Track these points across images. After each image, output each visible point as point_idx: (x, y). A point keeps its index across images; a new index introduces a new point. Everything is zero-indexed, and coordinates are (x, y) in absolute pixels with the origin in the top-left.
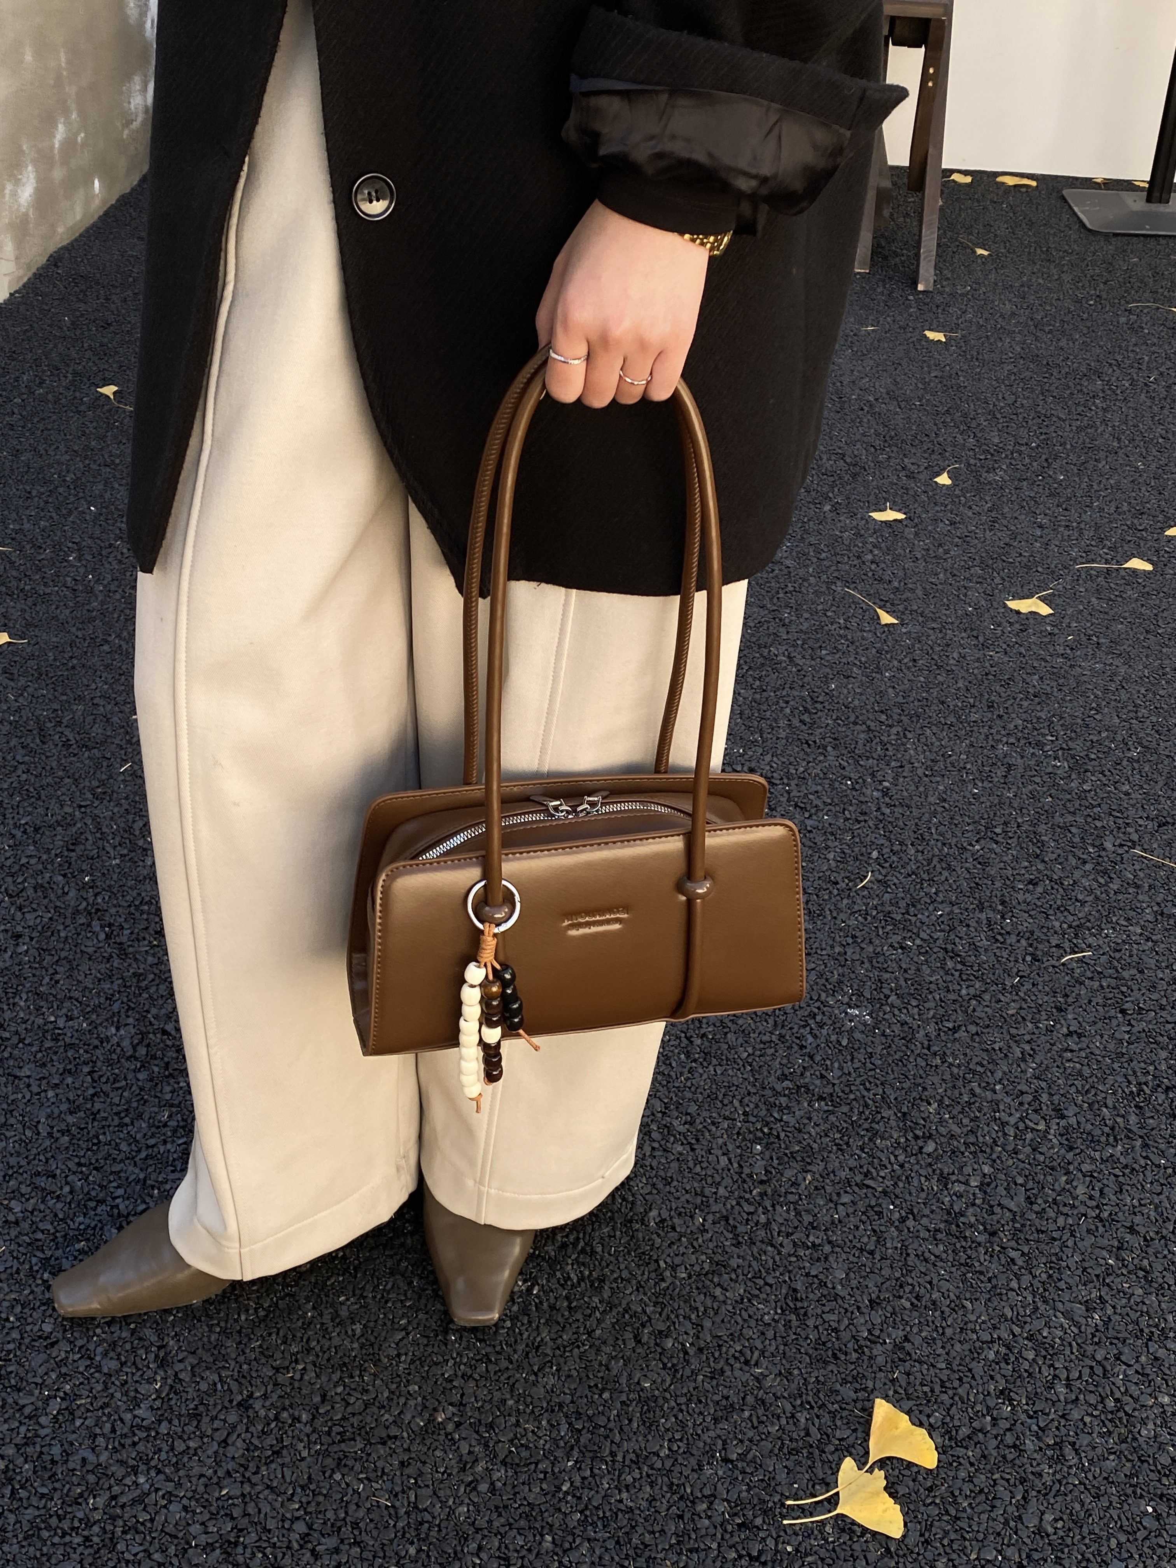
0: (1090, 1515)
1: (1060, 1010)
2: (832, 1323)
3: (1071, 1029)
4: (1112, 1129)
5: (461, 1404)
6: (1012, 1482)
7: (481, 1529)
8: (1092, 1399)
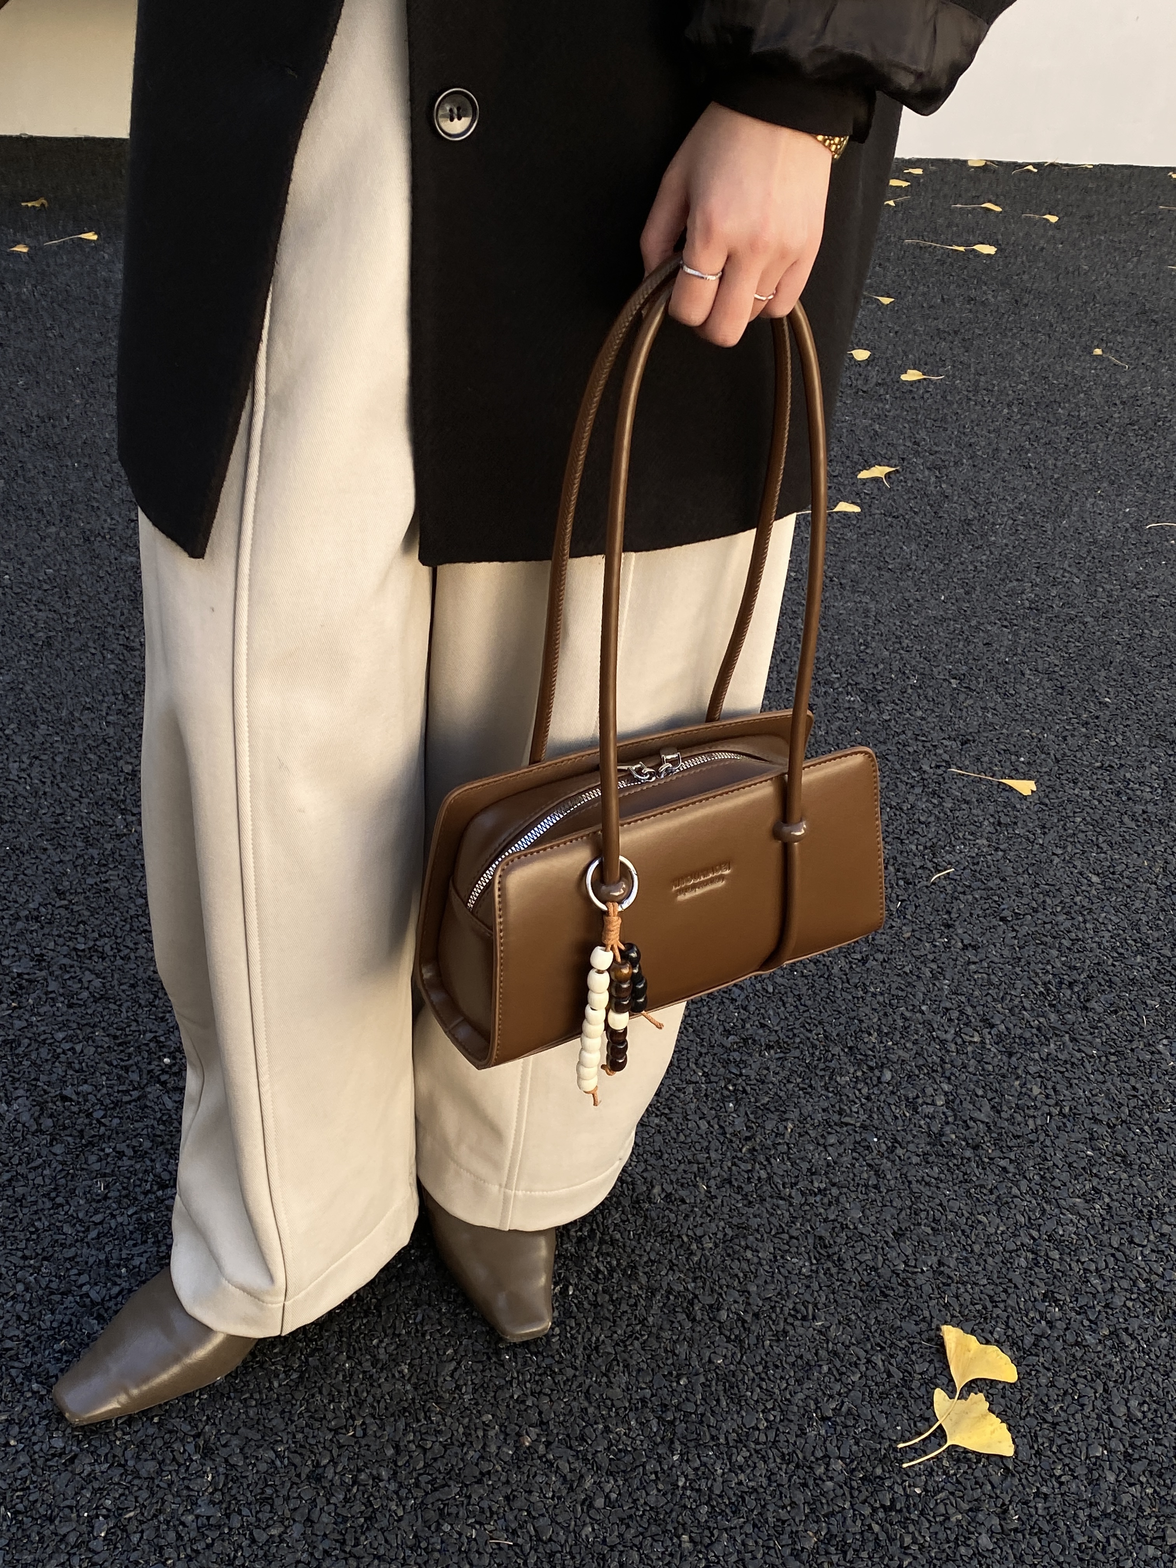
0: (1168, 1393)
1: (948, 926)
2: (868, 1263)
3: (966, 942)
4: (1039, 1029)
5: (542, 1423)
6: (1089, 1377)
7: (615, 1546)
8: (1125, 1284)
